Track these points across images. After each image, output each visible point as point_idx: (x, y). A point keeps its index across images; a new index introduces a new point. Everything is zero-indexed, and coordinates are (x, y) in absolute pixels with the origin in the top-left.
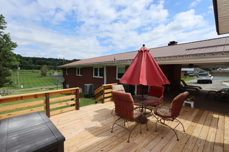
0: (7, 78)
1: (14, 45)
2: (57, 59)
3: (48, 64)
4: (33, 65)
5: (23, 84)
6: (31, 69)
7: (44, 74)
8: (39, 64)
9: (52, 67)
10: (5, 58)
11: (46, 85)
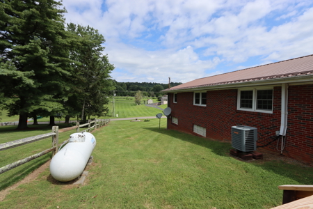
0: (105, 105)
1: (112, 68)
2: (150, 84)
3: (141, 90)
4: (127, 91)
5: (118, 113)
6: (125, 96)
7: (138, 102)
8: (133, 90)
9: (146, 92)
10: (103, 82)
11: (140, 115)
